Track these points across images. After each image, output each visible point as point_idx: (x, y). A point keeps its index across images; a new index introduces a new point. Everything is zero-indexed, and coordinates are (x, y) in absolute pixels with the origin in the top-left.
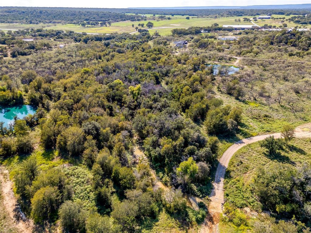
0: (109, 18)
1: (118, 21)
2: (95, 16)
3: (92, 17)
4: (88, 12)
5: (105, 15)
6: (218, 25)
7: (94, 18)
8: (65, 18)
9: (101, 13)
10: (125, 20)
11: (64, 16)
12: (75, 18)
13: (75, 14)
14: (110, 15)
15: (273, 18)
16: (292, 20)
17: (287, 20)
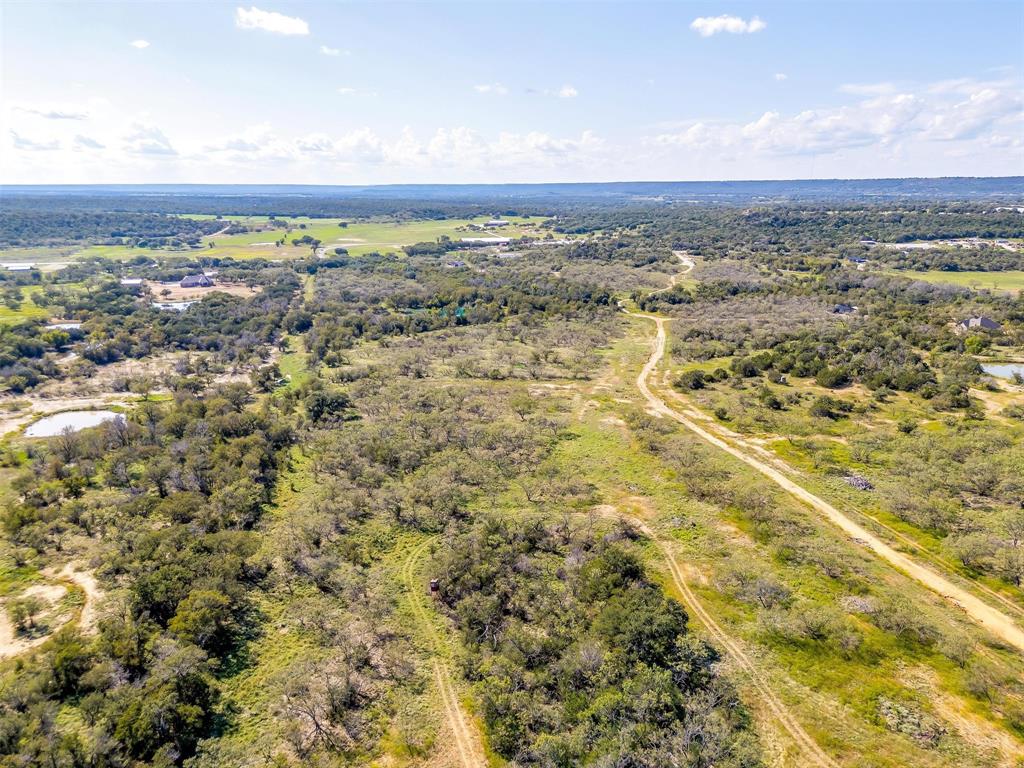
15: (515, 224)
16: (546, 226)
17: (540, 227)
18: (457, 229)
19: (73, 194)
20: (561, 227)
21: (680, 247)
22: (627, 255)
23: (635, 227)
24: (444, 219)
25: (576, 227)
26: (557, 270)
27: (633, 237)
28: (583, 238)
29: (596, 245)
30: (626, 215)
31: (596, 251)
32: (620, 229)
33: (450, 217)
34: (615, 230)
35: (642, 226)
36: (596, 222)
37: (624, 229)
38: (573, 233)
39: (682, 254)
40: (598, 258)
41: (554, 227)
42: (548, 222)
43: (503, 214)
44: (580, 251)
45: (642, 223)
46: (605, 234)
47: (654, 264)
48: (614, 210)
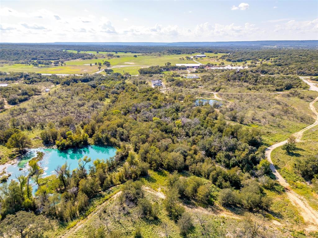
0: (58, 57)
1: (69, 60)
2: (42, 55)
3: (39, 56)
4: (32, 51)
5: (52, 53)
6: (170, 64)
7: (42, 57)
8: (8, 57)
9: (47, 51)
10: (75, 59)
11: (6, 55)
12: (20, 57)
13: (18, 54)
14: (58, 54)
15: (208, 57)
16: (223, 58)
17: (220, 58)
18: (180, 59)
19: (82, 45)
20: (230, 58)
21: (303, 74)
22: (269, 81)
23: (269, 59)
24: (180, 54)
25: (237, 59)
26: (217, 91)
27: (270, 66)
28: (239, 67)
29: (247, 72)
30: (263, 53)
31: (247, 76)
32: (261, 60)
33: (183, 53)
34: (258, 60)
35: (273, 59)
36: (248, 56)
37: (263, 60)
38: (235, 62)
39: (307, 79)
40: (247, 82)
41: (227, 58)
42: (225, 56)
43: (206, 52)
44: (236, 75)
45: (272, 57)
46: (252, 63)
47: (292, 90)
48: (257, 51)
